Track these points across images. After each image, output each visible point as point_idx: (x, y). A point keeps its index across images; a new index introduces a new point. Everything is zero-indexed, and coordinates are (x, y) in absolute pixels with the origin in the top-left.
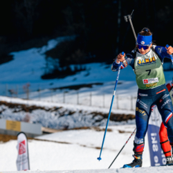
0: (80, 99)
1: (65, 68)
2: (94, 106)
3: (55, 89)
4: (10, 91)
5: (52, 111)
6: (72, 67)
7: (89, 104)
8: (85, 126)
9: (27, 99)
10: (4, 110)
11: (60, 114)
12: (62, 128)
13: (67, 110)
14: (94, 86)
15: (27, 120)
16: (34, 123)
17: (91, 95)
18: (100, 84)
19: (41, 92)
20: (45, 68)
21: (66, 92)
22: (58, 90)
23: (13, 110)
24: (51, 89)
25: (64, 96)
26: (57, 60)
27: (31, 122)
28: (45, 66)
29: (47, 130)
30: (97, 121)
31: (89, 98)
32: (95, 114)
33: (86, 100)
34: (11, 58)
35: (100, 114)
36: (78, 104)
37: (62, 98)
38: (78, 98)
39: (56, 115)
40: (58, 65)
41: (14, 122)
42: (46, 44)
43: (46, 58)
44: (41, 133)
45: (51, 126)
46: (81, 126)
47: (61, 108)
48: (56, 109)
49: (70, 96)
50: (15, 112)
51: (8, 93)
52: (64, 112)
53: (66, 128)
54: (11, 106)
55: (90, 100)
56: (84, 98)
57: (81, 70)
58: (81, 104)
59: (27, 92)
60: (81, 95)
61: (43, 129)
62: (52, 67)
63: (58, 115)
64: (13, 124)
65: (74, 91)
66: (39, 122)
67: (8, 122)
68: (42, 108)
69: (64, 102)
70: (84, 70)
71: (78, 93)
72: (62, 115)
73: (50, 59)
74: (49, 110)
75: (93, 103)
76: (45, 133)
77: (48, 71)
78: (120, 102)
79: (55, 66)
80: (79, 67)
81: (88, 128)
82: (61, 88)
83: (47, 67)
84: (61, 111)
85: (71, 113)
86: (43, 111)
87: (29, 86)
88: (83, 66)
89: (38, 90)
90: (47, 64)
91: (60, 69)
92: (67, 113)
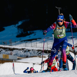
0: (32, 45)
1: (26, 32)
2: (38, 47)
3: (22, 41)
4: (4, 43)
5: (21, 50)
6: (29, 32)
7: (36, 47)
8: (35, 56)
9: (11, 46)
10: (2, 50)
11: (24, 51)
12: (26, 57)
13: (27, 50)
14: (38, 39)
15: (11, 54)
16: (14, 55)
17: (37, 43)
18: (40, 38)
19: (16, 43)
20: (17, 33)
21: (27, 42)
22: (23, 42)
23: (5, 50)
24: (20, 41)
25: (26, 44)
26: (22, 29)
27: (13, 55)
28: (17, 32)
29: (19, 58)
30: (39, 53)
31: (36, 44)
32: (39, 51)
33: (35, 45)
34: (4, 29)
35: (41, 50)
36: (32, 47)
37: (25, 45)
38: (31, 44)
39: (23, 51)
40: (23, 31)
41: (6, 55)
42: (18, 23)
43: (18, 29)
44: (17, 59)
45: (21, 56)
46: (33, 56)
47: (25, 49)
48: (23, 49)
49: (28, 44)
50: (6, 51)
51: (3, 43)
52: (26, 50)
53: (27, 57)
54: (5, 48)
55: (37, 45)
56: (34, 44)
57: (32, 33)
58: (33, 47)
59: (11, 43)
60: (32, 43)
61: (18, 57)
62: (20, 32)
63: (24, 52)
64: (6, 56)
65: (30, 42)
66: (16, 55)
67: (3, 55)
68: (17, 49)
69: (26, 46)
70: (34, 33)
71: (31, 42)
72: (25, 52)
73: (19, 29)
74: (20, 50)
75: (38, 46)
76: (18, 59)
77: (19, 34)
78: (48, 45)
79: (22, 32)
80: (31, 32)
81: (36, 56)
82: (24, 41)
83: (18, 32)
84: (25, 50)
85: (29, 51)
86: (18, 50)
87: (11, 40)
88: (33, 32)
89: (15, 42)
90: (18, 31)
91: (24, 33)
92: (27, 51)
